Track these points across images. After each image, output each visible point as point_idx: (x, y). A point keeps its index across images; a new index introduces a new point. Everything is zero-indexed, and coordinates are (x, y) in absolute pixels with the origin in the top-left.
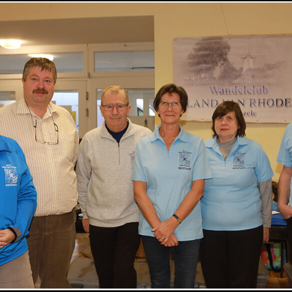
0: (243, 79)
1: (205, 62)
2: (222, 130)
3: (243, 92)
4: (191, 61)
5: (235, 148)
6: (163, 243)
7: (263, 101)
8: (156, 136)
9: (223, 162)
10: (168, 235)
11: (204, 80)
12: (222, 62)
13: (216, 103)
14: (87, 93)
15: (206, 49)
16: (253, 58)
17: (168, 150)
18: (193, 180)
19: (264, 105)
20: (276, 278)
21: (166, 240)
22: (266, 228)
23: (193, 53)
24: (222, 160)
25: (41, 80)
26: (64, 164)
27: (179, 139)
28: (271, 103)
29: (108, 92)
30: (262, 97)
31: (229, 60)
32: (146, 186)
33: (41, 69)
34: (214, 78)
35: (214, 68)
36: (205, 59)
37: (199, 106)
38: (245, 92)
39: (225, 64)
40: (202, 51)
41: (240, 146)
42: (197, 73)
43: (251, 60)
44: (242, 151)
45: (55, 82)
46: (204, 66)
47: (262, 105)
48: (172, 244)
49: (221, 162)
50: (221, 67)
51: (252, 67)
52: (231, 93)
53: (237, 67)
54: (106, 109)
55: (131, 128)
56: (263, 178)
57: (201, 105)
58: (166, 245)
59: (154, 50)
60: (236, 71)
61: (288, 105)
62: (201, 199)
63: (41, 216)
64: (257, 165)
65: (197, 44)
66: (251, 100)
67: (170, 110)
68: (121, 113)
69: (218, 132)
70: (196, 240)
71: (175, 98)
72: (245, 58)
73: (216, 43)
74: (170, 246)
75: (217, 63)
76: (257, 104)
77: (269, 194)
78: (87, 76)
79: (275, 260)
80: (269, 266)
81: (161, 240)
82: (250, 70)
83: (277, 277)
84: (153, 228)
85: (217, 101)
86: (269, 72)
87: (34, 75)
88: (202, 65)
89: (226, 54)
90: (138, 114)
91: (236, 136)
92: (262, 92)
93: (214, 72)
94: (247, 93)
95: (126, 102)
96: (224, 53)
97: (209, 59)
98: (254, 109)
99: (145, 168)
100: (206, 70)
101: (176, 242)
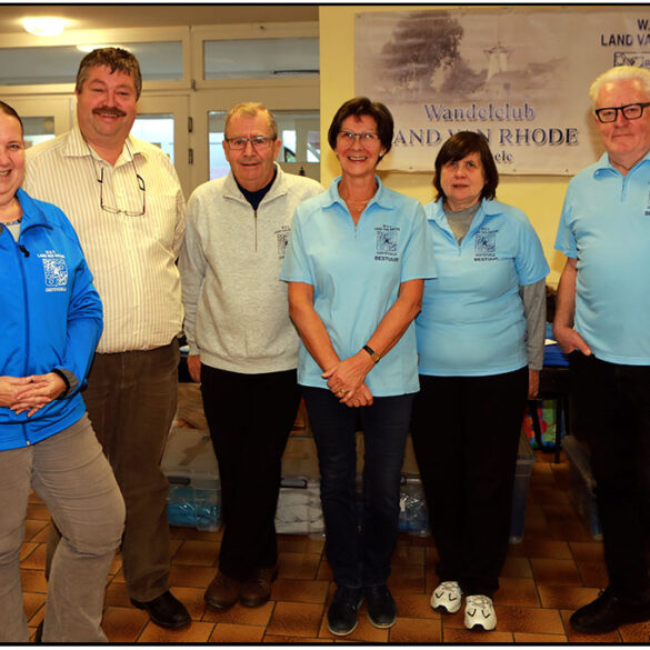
0: (487, 91)
1: (416, 60)
2: (456, 186)
3: (488, 117)
4: (388, 57)
5: (477, 220)
6: (345, 400)
7: (524, 133)
8: (332, 197)
9: (455, 248)
10: (354, 384)
11: (414, 93)
12: (448, 58)
13: (436, 137)
14: (190, 119)
15: (419, 35)
16: (506, 52)
17: (356, 224)
18: (403, 281)
19: (527, 141)
20: (547, 465)
21: (350, 394)
22: (534, 371)
23: (394, 41)
24: (453, 244)
25: (111, 91)
26: (155, 253)
27: (376, 203)
28: (539, 138)
29: (237, 114)
30: (523, 126)
31: (462, 55)
32: (313, 293)
33: (109, 69)
34: (433, 90)
35: (433, 71)
36: (416, 53)
37: (404, 142)
38: (491, 117)
39: (453, 63)
40: (411, 37)
41: (488, 218)
42: (400, 80)
43: (503, 56)
44: (491, 226)
45: (138, 95)
46: (413, 66)
47: (523, 141)
48: (362, 400)
49: (452, 247)
50: (445, 68)
51: (505, 68)
52: (465, 118)
53: (476, 68)
54: (232, 146)
55: (280, 180)
56: (530, 277)
57: (408, 141)
58: (350, 404)
59: (318, 38)
60: (475, 76)
61: (572, 140)
62: (416, 318)
63: (113, 351)
64: (519, 253)
65: (401, 24)
66: (502, 131)
67: (356, 147)
68: (261, 153)
69: (448, 190)
70: (405, 395)
71: (367, 125)
72: (491, 52)
73: (436, 22)
74: (357, 405)
75: (438, 61)
76: (514, 139)
77: (540, 307)
78: (190, 86)
79: (545, 430)
80: (533, 441)
81: (340, 395)
82: (500, 74)
83: (550, 462)
84: (324, 371)
85: (438, 134)
86: (538, 79)
87: (97, 81)
88: (409, 65)
89: (455, 44)
90: (286, 160)
91: (480, 200)
92: (523, 117)
93: (433, 78)
94: (494, 117)
95: (272, 133)
96: (452, 41)
97: (423, 53)
98: (508, 149)
99: (312, 257)
100: (417, 74)
101: (369, 398)
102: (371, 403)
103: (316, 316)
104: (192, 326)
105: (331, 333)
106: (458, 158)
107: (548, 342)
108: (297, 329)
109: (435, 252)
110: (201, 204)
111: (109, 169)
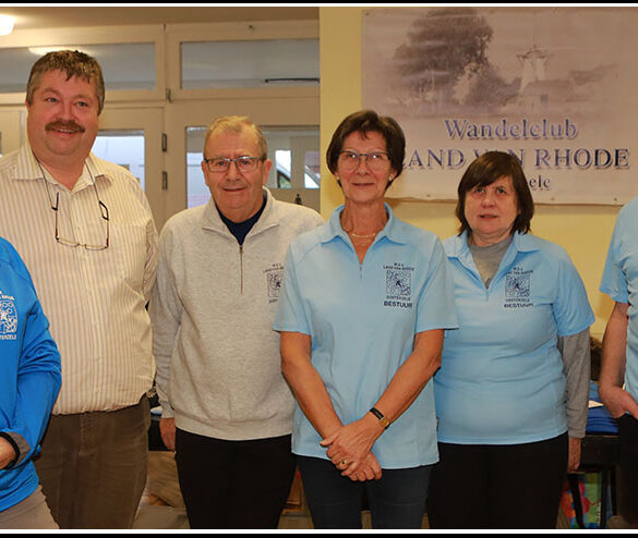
0: (520, 104)
1: (436, 66)
2: (483, 217)
3: (521, 134)
5: (509, 258)
6: (347, 472)
7: (564, 155)
8: (333, 230)
9: (482, 291)
10: (359, 454)
11: (433, 106)
12: (474, 64)
13: (459, 158)
14: (165, 136)
15: (439, 36)
16: (543, 57)
17: (361, 263)
18: (418, 331)
19: (568, 164)
21: (354, 466)
22: (575, 439)
23: (409, 43)
24: (480, 286)
25: (66, 102)
26: (120, 295)
27: (385, 237)
28: (583, 159)
29: (218, 130)
30: (563, 146)
31: (489, 60)
32: (309, 345)
33: (64, 75)
34: (456, 103)
35: (455, 79)
36: (435, 58)
37: (420, 164)
38: (525, 135)
39: (479, 71)
40: (429, 39)
41: (521, 255)
42: (417, 90)
43: (539, 62)
44: (524, 265)
45: (100, 108)
46: (432, 74)
47: (563, 164)
48: (368, 474)
49: (479, 290)
50: (470, 76)
51: (541, 76)
52: (494, 135)
53: (508, 76)
54: (213, 168)
55: (270, 209)
56: (571, 327)
57: (425, 164)
58: (354, 478)
59: (318, 39)
60: (506, 86)
61: (622, 163)
62: (434, 375)
63: (69, 412)
64: (557, 298)
65: (417, 24)
66: (538, 151)
67: (363, 170)
68: (248, 176)
69: (473, 221)
70: (421, 467)
71: (375, 143)
72: (525, 57)
73: (459, 21)
74: (362, 479)
75: (462, 68)
76: (552, 162)
77: (582, 363)
78: (164, 97)
80: (574, 522)
81: (341, 466)
82: (536, 83)
84: (324, 438)
85: (461, 155)
86: (580, 90)
87: (50, 90)
88: (427, 72)
89: (482, 47)
90: (279, 186)
91: (512, 232)
92: (563, 135)
93: (456, 88)
94: (529, 135)
95: (260, 152)
96: (479, 44)
97: (443, 57)
98: (546, 174)
100: (437, 83)
101: (377, 470)
102: (379, 476)
103: (314, 372)
104: (165, 383)
105: (332, 393)
106: (486, 183)
107: (592, 404)
108: (291, 388)
109: (457, 296)
110: (176, 237)
111: (65, 194)
